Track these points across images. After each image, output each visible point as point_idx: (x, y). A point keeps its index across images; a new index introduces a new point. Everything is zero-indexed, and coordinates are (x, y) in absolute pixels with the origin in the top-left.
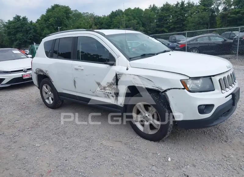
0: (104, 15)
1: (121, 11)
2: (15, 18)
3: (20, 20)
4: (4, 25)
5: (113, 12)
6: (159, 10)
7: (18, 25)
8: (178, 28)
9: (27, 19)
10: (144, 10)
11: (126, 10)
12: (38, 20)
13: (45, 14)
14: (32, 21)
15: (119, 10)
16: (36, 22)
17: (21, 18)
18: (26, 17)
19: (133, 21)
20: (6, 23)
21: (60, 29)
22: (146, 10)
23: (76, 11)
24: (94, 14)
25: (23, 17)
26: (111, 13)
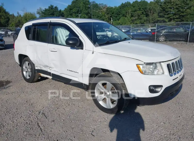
0: (115, 6)
1: (129, 3)
2: (49, 7)
3: (53, 8)
4: (42, 12)
5: (122, 3)
6: (162, 2)
7: (51, 12)
8: (177, 18)
9: (58, 8)
10: (149, 2)
11: (133, 2)
12: (66, 9)
13: (70, 5)
14: (61, 10)
15: (128, 2)
16: (64, 10)
17: (54, 7)
18: (57, 7)
19: (138, 12)
20: (43, 10)
21: (80, 16)
22: (151, 2)
23: (94, 2)
24: (107, 5)
25: (55, 7)
26: (121, 5)
